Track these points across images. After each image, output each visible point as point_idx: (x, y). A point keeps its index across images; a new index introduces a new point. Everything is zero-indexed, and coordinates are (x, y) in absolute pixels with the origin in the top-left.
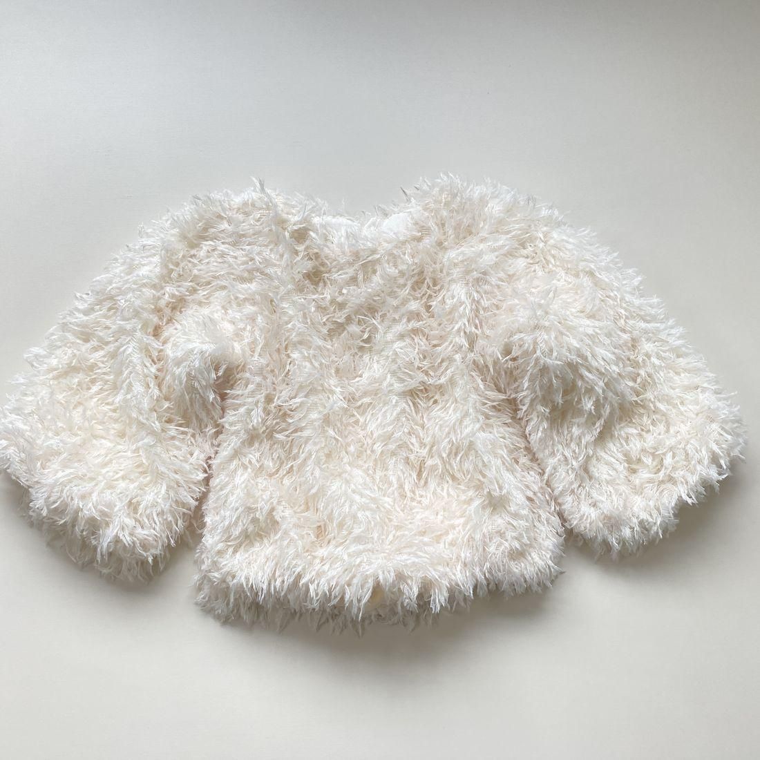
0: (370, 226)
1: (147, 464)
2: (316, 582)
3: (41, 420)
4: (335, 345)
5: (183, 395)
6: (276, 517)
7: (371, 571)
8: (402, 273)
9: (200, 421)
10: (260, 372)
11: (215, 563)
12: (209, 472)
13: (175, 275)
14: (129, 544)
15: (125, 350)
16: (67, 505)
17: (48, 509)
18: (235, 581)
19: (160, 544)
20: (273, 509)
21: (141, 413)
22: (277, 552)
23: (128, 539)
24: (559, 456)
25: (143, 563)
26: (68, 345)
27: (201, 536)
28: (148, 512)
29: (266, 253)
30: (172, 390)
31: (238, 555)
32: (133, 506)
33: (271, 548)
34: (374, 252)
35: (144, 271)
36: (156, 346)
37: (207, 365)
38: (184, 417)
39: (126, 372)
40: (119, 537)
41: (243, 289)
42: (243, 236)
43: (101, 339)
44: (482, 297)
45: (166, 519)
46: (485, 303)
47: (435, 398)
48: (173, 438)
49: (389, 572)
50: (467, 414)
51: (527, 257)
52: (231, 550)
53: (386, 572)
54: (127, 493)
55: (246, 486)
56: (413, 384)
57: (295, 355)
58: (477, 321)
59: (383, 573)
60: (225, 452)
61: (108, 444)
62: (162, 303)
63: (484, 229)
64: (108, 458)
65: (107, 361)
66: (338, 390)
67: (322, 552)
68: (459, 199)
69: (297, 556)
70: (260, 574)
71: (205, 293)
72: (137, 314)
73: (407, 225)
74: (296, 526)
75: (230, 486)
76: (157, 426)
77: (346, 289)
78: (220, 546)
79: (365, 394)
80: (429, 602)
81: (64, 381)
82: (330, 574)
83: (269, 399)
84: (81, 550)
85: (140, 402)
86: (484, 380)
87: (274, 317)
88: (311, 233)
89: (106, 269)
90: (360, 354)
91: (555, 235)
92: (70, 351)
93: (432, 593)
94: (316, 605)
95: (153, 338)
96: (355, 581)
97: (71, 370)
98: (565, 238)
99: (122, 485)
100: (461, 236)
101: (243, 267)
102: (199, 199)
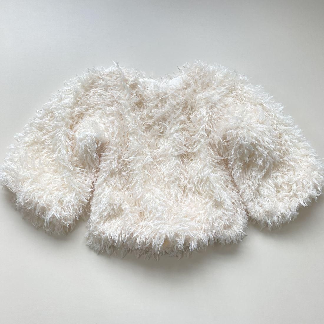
0: (164, 83)
1: (67, 184)
2: (140, 236)
3: (21, 164)
4: (148, 134)
5: (83, 154)
6: (122, 208)
7: (164, 232)
8: (178, 103)
9: (89, 166)
10: (116, 145)
11: (95, 227)
12: (93, 188)
13: (79, 103)
14: (59, 218)
15: (58, 135)
16: (32, 201)
17: (24, 202)
18: (104, 235)
19: (72, 219)
20: (121, 205)
21: (65, 162)
22: (123, 223)
23: (59, 216)
24: (246, 184)
25: (64, 227)
26: (33, 132)
27: (89, 216)
28: (67, 204)
29: (119, 94)
30: (78, 152)
31: (106, 224)
32: (61, 202)
33: (120, 222)
34: (166, 94)
35: (66, 101)
36: (71, 133)
37: (94, 142)
38: (83, 164)
39: (58, 144)
40: (55, 215)
41: (108, 109)
42: (109, 86)
43: (47, 130)
44: (213, 114)
45: (75, 208)
46: (215, 117)
47: (192, 158)
48: (78, 173)
49: (172, 233)
50: (206, 165)
51: (233, 97)
52: (102, 222)
53: (170, 233)
54: (59, 196)
55: (109, 195)
56: (181, 152)
57: (131, 138)
58: (211, 125)
59: (169, 233)
60: (100, 180)
61: (50, 175)
62: (74, 115)
63: (214, 84)
64: (50, 181)
65: (49, 140)
66: (149, 154)
67: (142, 224)
68: (203, 71)
69: (131, 225)
70: (115, 232)
71: (92, 111)
72: (63, 119)
73: (180, 82)
74: (131, 212)
75: (103, 194)
76: (72, 168)
77: (153, 110)
78: (98, 220)
79: (160, 156)
80: (189, 246)
81: (31, 148)
82: (146, 233)
83: (119, 157)
84: (37, 221)
85: (64, 157)
86: (213, 151)
87: (122, 122)
88: (139, 85)
89: (50, 100)
90: (158, 138)
91: (245, 87)
92: (34, 135)
93: (190, 242)
94: (139, 246)
95: (70, 130)
96: (157, 236)
97: (34, 143)
98: (250, 89)
99: (56, 193)
100: (204, 87)
101: (109, 99)
102: (90, 70)
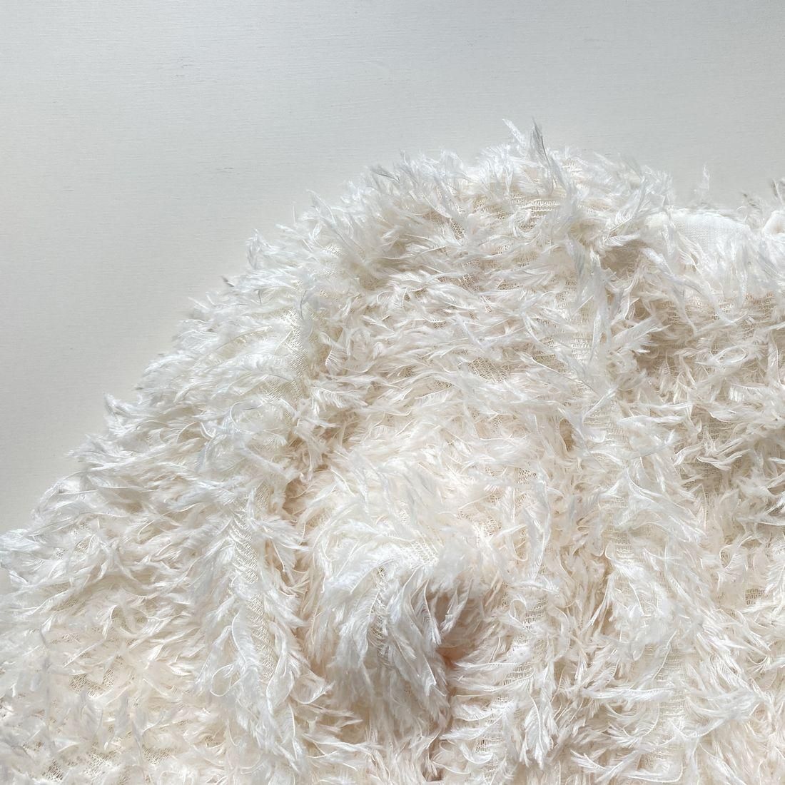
9: (395, 719)
10: (543, 609)
13: (332, 360)
35: (260, 354)
37: (419, 606)
42: (491, 263)
57: (628, 566)
65: (179, 562)
71: (401, 396)
77: (736, 388)
88: (651, 254)
89: (177, 341)
90: (763, 543)
97: (98, 586)
102: (387, 175)
